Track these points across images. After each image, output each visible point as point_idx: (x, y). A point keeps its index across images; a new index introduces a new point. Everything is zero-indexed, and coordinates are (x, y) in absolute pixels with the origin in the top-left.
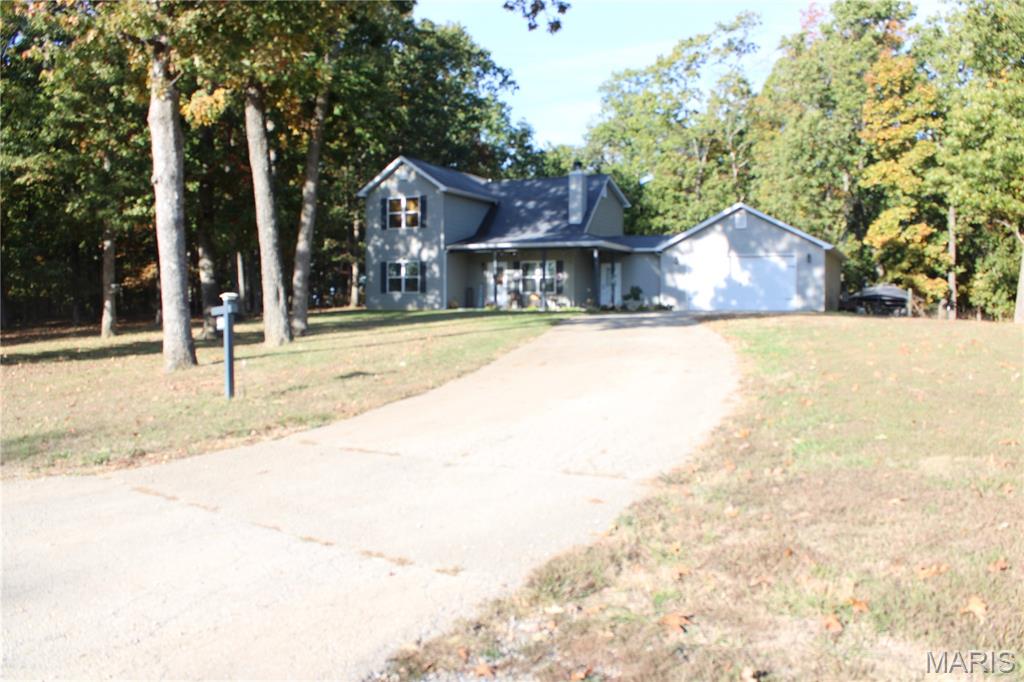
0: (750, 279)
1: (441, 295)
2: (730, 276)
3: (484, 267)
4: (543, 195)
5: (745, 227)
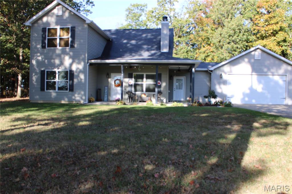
0: (263, 89)
1: (85, 95)
2: (252, 86)
3: (108, 76)
4: (139, 38)
5: (260, 59)
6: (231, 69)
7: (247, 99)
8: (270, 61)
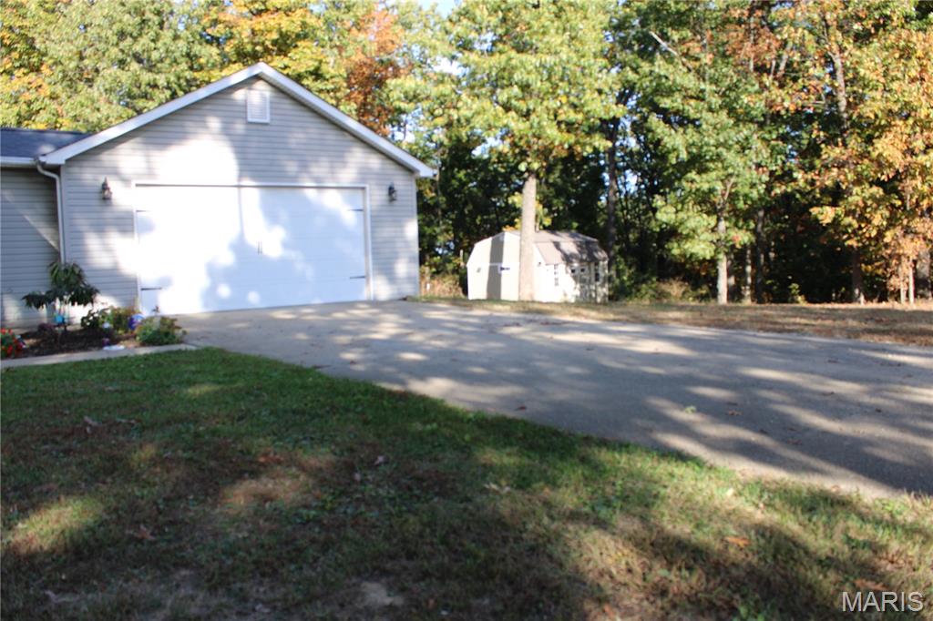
5: (267, 121)
6: (148, 162)
7: (224, 291)
8: (304, 133)
